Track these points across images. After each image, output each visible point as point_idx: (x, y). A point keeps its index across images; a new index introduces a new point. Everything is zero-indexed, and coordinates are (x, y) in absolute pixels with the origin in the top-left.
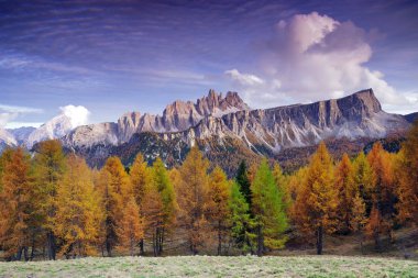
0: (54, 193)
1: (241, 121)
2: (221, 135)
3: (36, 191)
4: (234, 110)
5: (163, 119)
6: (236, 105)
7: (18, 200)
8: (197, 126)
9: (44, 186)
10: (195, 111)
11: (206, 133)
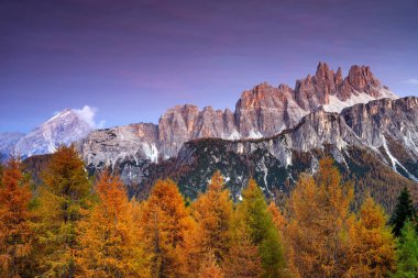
0: (72, 242)
1: (376, 119)
2: (341, 144)
3: (42, 239)
4: (364, 98)
5: (236, 117)
6: (367, 90)
7: (12, 253)
8: (297, 128)
9: (56, 230)
10: (292, 102)
11: (313, 141)
